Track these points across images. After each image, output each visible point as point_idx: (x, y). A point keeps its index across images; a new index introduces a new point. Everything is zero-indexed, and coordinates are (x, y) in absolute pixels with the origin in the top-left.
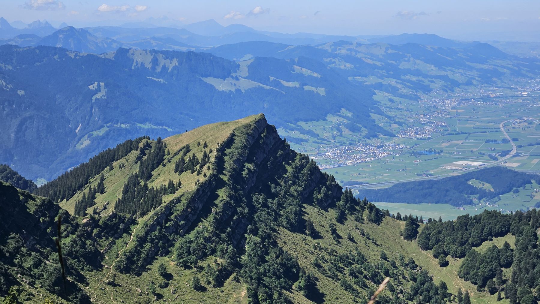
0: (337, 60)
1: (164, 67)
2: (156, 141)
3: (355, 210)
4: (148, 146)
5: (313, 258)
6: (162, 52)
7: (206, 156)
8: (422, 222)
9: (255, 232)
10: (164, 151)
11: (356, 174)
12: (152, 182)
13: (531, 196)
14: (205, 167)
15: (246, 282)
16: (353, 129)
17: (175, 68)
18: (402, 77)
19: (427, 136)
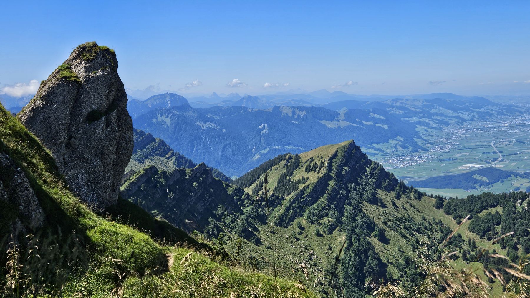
0: (394, 109)
1: (299, 115)
2: (295, 155)
3: (406, 192)
4: (290, 158)
5: (382, 219)
6: (298, 108)
7: (322, 163)
8: (446, 199)
9: (350, 204)
10: (299, 161)
11: (406, 172)
12: (293, 177)
13: (512, 184)
14: (322, 169)
15: (345, 232)
16: (404, 147)
17: (304, 115)
18: (433, 117)
19: (448, 150)
